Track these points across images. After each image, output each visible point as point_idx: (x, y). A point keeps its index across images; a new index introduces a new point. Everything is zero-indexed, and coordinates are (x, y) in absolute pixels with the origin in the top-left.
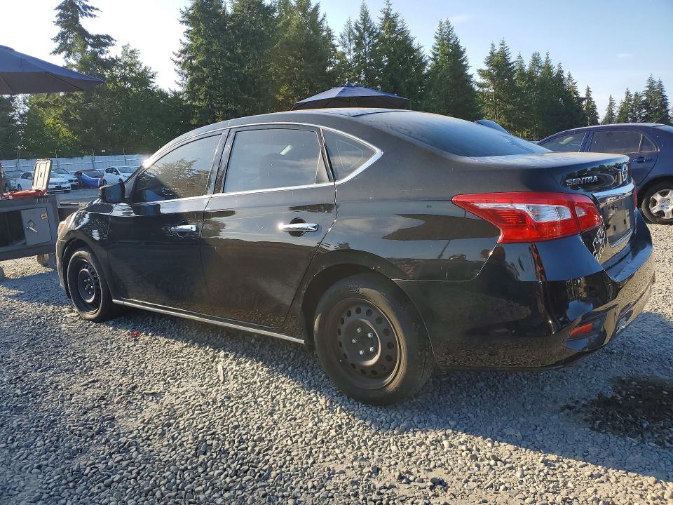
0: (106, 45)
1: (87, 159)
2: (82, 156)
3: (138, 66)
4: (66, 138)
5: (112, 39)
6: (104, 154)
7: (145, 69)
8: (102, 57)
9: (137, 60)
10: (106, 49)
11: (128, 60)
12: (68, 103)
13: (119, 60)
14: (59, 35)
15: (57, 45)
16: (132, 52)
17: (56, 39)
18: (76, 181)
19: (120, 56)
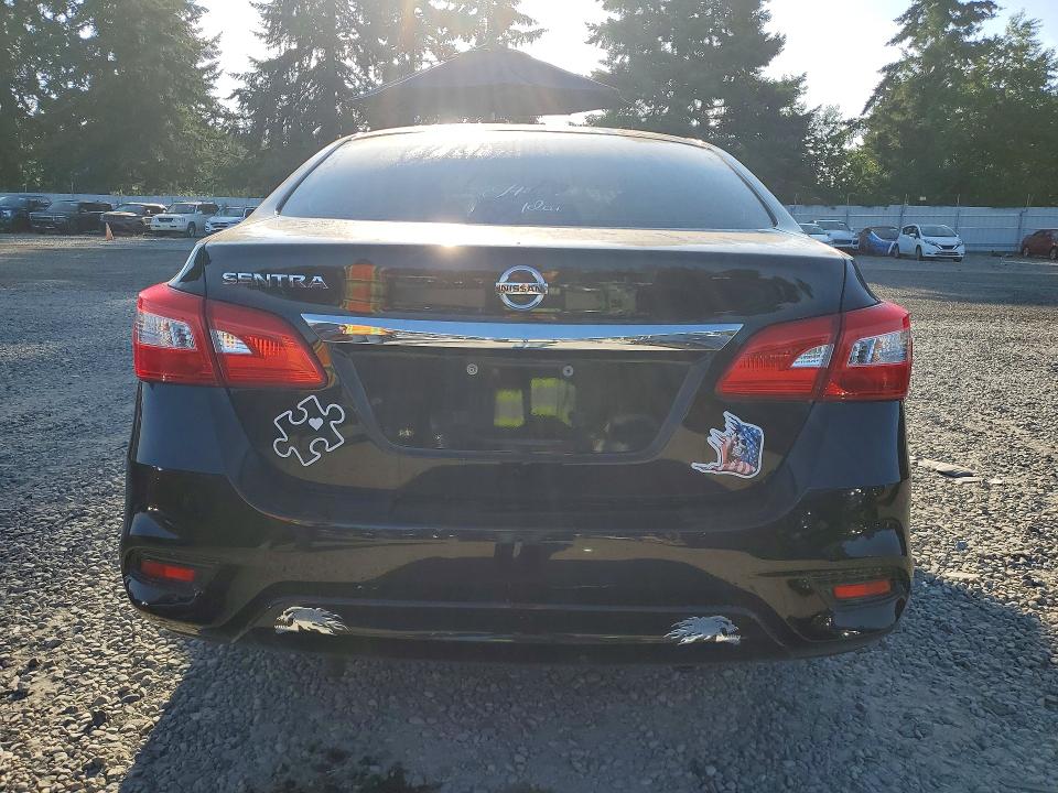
0: (982, 17)
1: (894, 210)
2: (885, 204)
3: (1032, 50)
4: (870, 175)
5: (996, 7)
6: (924, 203)
7: (1044, 56)
8: (970, 39)
9: (1033, 38)
10: (978, 25)
11: (1015, 40)
12: (891, 121)
13: (1000, 41)
14: (909, 12)
15: (900, 28)
16: (1027, 25)
17: (901, 20)
18: (855, 243)
19: (1002, 34)
